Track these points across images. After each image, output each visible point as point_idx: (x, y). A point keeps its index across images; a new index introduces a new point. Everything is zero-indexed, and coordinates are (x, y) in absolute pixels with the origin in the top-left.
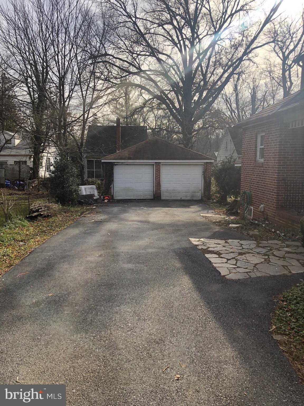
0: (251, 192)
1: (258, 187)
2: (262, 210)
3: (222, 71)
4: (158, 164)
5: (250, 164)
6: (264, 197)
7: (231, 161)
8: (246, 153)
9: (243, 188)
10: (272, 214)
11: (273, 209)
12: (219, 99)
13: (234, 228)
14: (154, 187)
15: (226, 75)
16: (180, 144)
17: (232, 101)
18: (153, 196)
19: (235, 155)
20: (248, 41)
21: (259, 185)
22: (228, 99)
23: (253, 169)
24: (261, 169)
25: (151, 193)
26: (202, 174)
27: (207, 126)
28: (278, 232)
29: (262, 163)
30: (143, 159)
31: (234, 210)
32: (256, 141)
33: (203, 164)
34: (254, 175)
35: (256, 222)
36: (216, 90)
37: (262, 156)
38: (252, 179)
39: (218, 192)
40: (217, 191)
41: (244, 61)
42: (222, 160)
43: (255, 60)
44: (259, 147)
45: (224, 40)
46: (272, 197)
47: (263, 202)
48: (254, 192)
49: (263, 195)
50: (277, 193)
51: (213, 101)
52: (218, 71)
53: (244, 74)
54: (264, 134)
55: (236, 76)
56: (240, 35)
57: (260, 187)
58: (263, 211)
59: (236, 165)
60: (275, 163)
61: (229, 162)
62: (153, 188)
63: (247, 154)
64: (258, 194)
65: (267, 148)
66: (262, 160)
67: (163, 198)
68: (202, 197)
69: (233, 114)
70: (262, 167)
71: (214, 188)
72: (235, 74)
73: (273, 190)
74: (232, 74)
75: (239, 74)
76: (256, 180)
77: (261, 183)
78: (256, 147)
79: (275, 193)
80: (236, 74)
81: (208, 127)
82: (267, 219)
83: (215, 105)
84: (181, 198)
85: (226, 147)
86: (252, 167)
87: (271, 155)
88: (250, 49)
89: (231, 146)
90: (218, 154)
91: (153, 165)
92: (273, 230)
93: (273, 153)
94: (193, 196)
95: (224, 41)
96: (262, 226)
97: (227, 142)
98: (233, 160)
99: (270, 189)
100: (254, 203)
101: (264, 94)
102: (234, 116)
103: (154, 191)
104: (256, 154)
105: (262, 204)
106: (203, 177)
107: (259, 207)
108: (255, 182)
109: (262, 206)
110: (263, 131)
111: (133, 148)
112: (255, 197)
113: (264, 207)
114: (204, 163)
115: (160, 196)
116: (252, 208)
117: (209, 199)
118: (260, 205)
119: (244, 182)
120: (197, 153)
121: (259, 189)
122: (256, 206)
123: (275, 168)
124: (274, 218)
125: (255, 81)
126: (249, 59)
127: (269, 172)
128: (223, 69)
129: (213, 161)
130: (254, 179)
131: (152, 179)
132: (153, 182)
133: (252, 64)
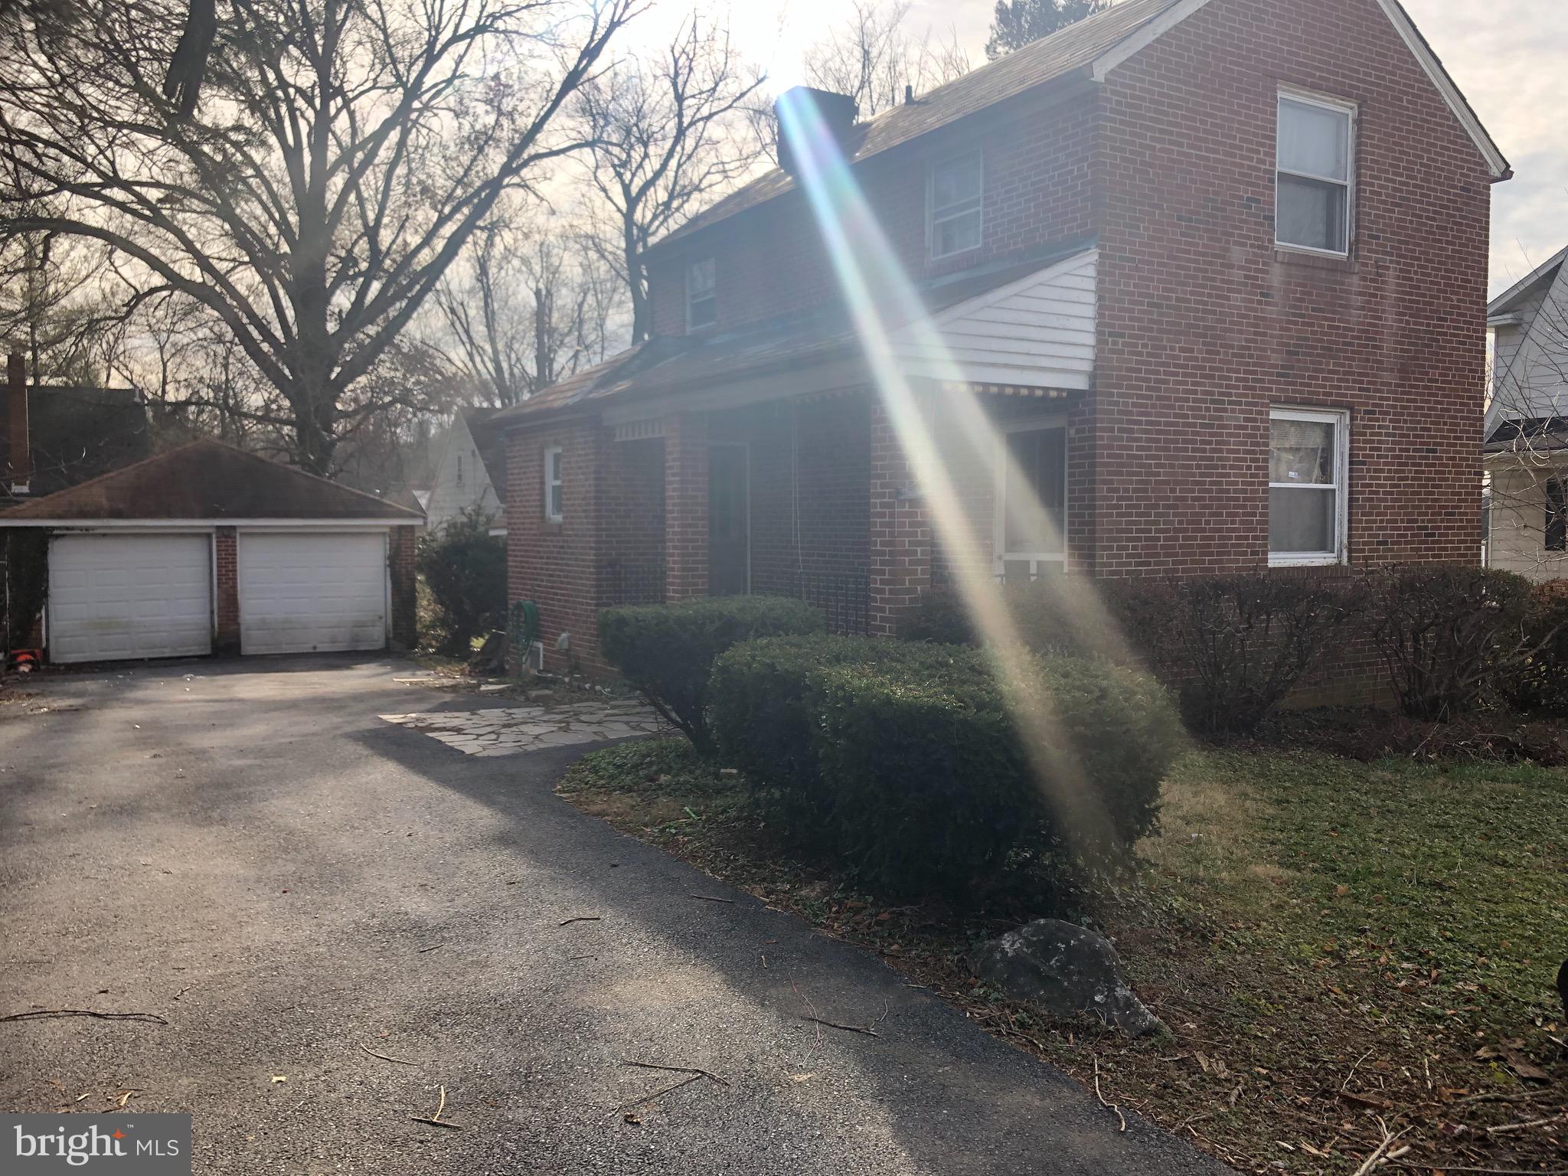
0: (535, 602)
1: (552, 588)
2: (566, 646)
3: (434, 216)
4: (227, 536)
5: (531, 529)
6: (567, 613)
7: (477, 522)
8: (518, 499)
9: (514, 594)
10: (588, 654)
11: (589, 641)
12: (427, 306)
13: (493, 692)
14: (212, 612)
15: (448, 229)
16: (293, 462)
17: (472, 313)
18: (210, 646)
19: (492, 504)
20: (515, 131)
21: (555, 582)
22: (455, 304)
23: (539, 540)
24: (558, 541)
25: (204, 636)
26: (386, 565)
27: (387, 399)
28: (598, 688)
29: (560, 526)
30: (170, 515)
31: (494, 664)
32: (542, 466)
33: (387, 530)
34: (542, 558)
35: (550, 675)
36: (416, 277)
37: (558, 508)
38: (535, 568)
39: (443, 622)
40: (438, 619)
41: (505, 187)
42: (445, 519)
43: (542, 188)
44: (551, 482)
45: (435, 111)
46: (586, 610)
47: (567, 625)
48: (543, 604)
49: (565, 607)
50: (597, 598)
51: (405, 315)
52: (420, 216)
53: (510, 230)
54: (559, 450)
55: (482, 236)
56: (489, 108)
57: (559, 588)
58: (567, 650)
59: (492, 533)
60: (588, 523)
61: (472, 525)
62: (207, 615)
63: (521, 501)
64: (554, 605)
65: (569, 487)
66: (558, 518)
67: (248, 649)
68: (387, 639)
69: (478, 359)
70: (560, 534)
71: (426, 609)
72: (480, 228)
73: (588, 592)
74: (468, 227)
75: (492, 229)
76: (547, 570)
77: (560, 576)
78: (543, 483)
79: (592, 598)
80: (482, 229)
81: (391, 403)
82: (576, 668)
83: (413, 328)
84: (315, 648)
85: (460, 477)
86: (534, 535)
87: (580, 505)
88: (525, 156)
89: (478, 474)
90: (430, 501)
91: (209, 536)
92: (587, 686)
93: (583, 499)
94: (356, 639)
95: (436, 115)
96: (564, 682)
97: (460, 459)
98: (482, 519)
99: (581, 591)
100: (546, 632)
101: (580, 299)
102: (480, 366)
103: (213, 626)
104: (542, 500)
105: (564, 630)
106: (388, 573)
107: (556, 640)
108: (545, 575)
109: (564, 635)
110: (557, 443)
111: (123, 475)
112: (548, 616)
113: (569, 638)
114: (392, 528)
115: (238, 645)
116: (541, 645)
117: (413, 644)
118: (559, 635)
119: (517, 578)
120: (365, 497)
121: (556, 594)
122: (549, 639)
123: (591, 536)
124: (593, 661)
125: (548, 255)
126: (524, 185)
127: (576, 548)
128: (436, 210)
129: (419, 522)
130: (541, 569)
131: (206, 584)
132: (208, 594)
133: (532, 198)
